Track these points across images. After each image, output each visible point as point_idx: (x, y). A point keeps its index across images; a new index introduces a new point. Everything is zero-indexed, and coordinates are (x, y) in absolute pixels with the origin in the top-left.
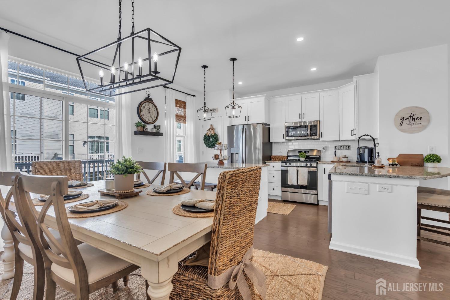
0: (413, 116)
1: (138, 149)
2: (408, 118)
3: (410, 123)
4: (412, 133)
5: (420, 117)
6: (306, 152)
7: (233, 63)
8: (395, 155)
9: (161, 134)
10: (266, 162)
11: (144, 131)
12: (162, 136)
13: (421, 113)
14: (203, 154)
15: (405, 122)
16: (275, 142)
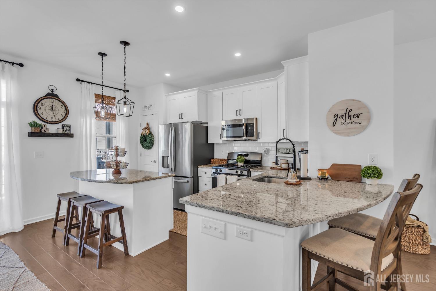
0: (349, 113)
1: (34, 153)
2: (343, 115)
3: (346, 122)
4: (348, 136)
5: (358, 114)
6: (246, 155)
7: (125, 47)
8: (327, 166)
9: (71, 136)
10: (198, 167)
11: (41, 132)
12: (73, 137)
13: (359, 109)
14: (141, 156)
15: (340, 121)
16: (217, 143)
